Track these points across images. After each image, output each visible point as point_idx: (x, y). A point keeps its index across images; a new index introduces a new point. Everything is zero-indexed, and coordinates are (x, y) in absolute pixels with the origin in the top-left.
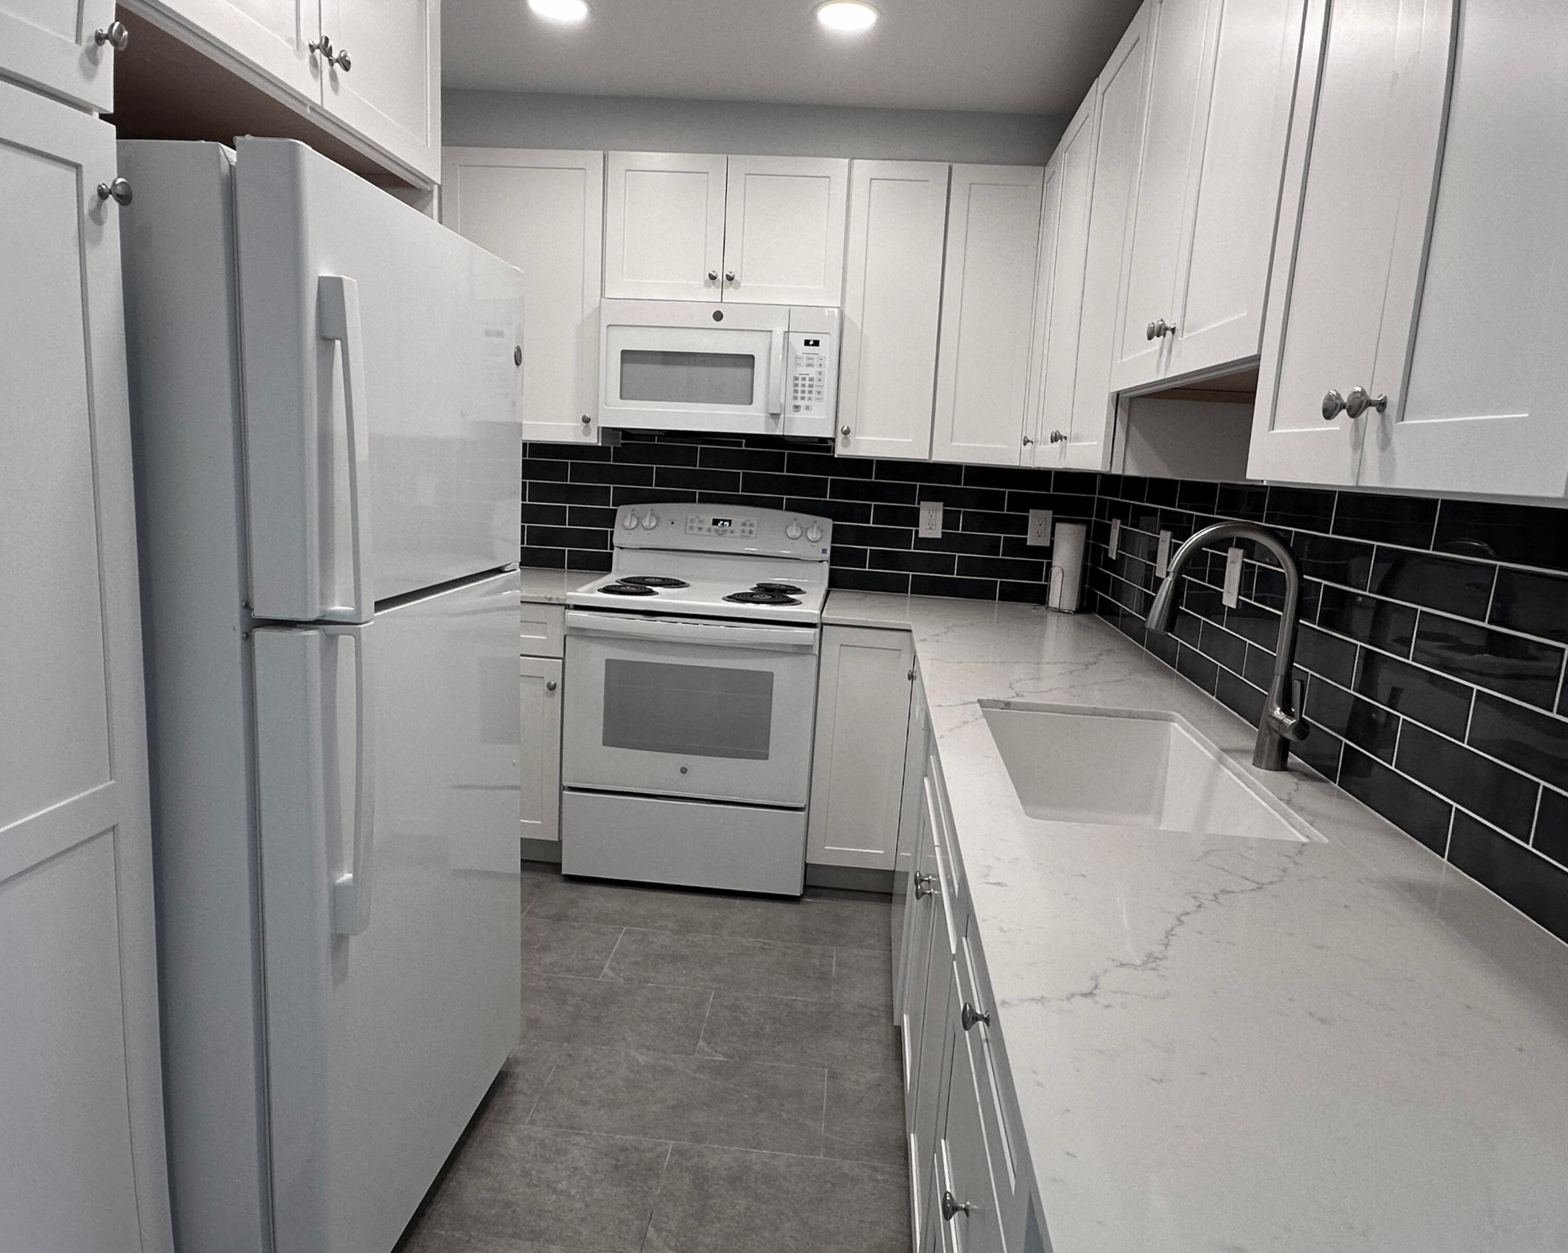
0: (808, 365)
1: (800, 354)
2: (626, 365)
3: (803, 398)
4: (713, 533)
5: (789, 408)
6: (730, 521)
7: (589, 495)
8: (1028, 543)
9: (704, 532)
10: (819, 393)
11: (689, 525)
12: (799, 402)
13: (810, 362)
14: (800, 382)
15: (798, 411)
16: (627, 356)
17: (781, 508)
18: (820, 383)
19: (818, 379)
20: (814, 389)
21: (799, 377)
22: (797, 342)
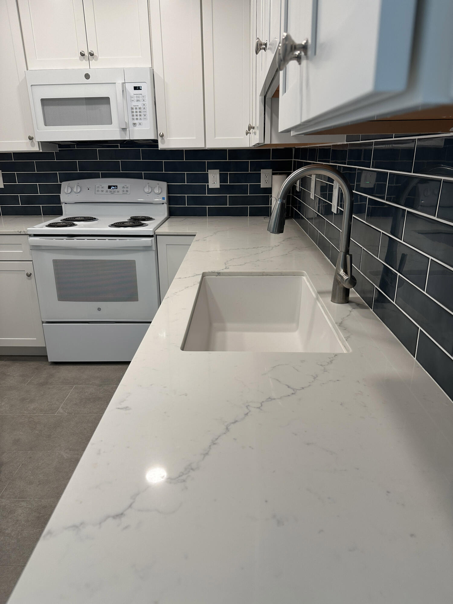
0: (138, 101)
1: (132, 95)
2: (45, 107)
3: (137, 119)
4: (109, 193)
5: (131, 125)
6: (117, 186)
7: (47, 177)
8: (261, 187)
9: (104, 192)
10: (145, 115)
11: (97, 189)
12: (135, 121)
13: (138, 99)
14: (134, 110)
15: (136, 126)
16: (45, 102)
17: (142, 179)
18: (144, 110)
19: (143, 108)
20: (142, 114)
21: (133, 108)
22: (130, 88)
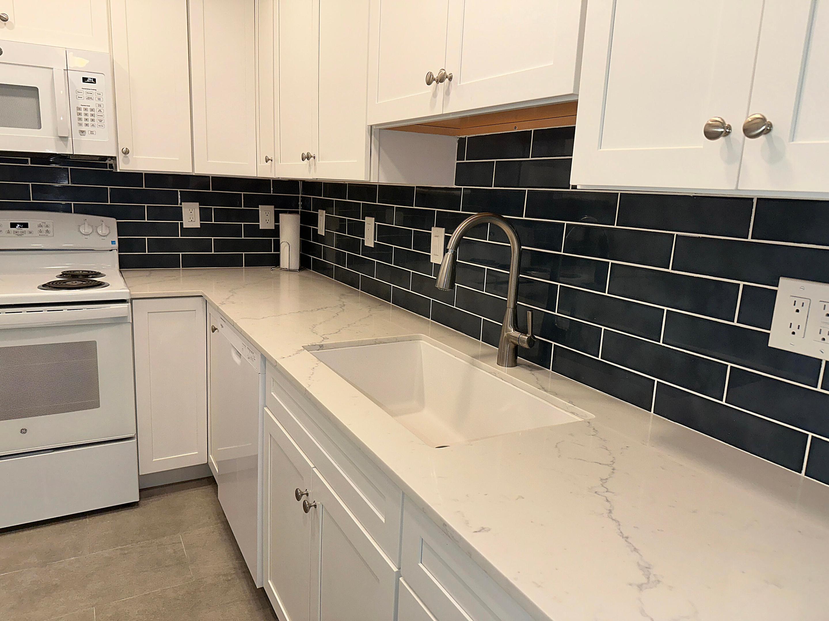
0: (88, 98)
1: (80, 89)
3: (87, 125)
4: (12, 234)
5: (76, 133)
6: (27, 224)
8: (261, 228)
9: (4, 234)
10: (101, 121)
12: (83, 128)
13: (90, 96)
14: (83, 112)
15: (84, 135)
17: (71, 212)
18: (100, 114)
19: (98, 110)
20: (96, 118)
21: (81, 108)
22: (76, 79)
